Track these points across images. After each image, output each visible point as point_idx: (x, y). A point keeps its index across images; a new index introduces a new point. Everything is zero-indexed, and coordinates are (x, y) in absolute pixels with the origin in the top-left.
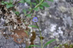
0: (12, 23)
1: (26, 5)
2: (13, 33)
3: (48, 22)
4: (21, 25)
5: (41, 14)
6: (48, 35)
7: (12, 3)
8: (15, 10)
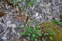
0: (17, 12)
1: (24, 3)
2: (17, 17)
3: (34, 12)
4: (21, 13)
5: (31, 8)
6: (34, 18)
7: (17, 2)
8: (19, 6)
